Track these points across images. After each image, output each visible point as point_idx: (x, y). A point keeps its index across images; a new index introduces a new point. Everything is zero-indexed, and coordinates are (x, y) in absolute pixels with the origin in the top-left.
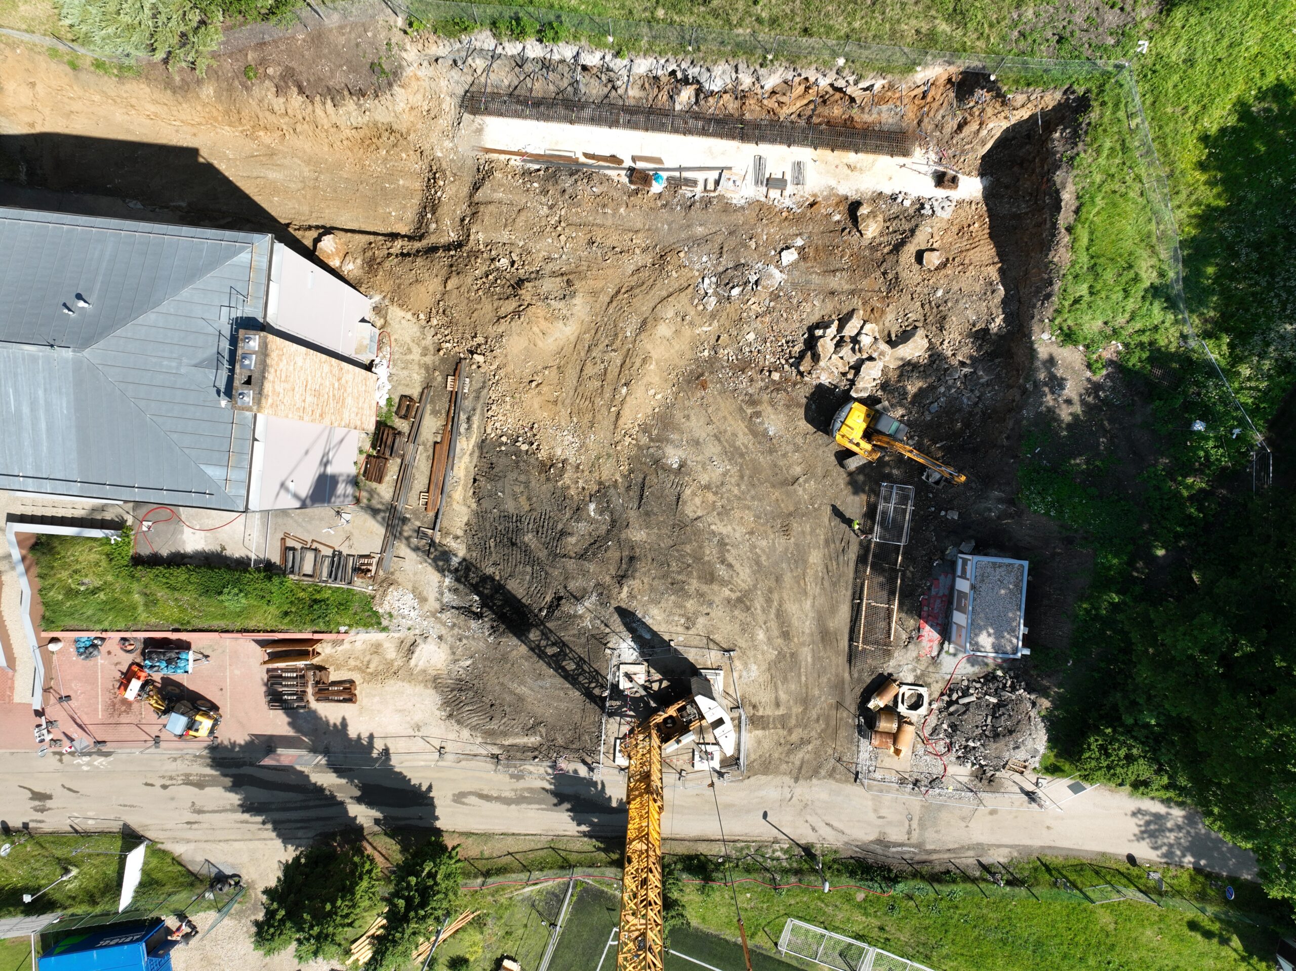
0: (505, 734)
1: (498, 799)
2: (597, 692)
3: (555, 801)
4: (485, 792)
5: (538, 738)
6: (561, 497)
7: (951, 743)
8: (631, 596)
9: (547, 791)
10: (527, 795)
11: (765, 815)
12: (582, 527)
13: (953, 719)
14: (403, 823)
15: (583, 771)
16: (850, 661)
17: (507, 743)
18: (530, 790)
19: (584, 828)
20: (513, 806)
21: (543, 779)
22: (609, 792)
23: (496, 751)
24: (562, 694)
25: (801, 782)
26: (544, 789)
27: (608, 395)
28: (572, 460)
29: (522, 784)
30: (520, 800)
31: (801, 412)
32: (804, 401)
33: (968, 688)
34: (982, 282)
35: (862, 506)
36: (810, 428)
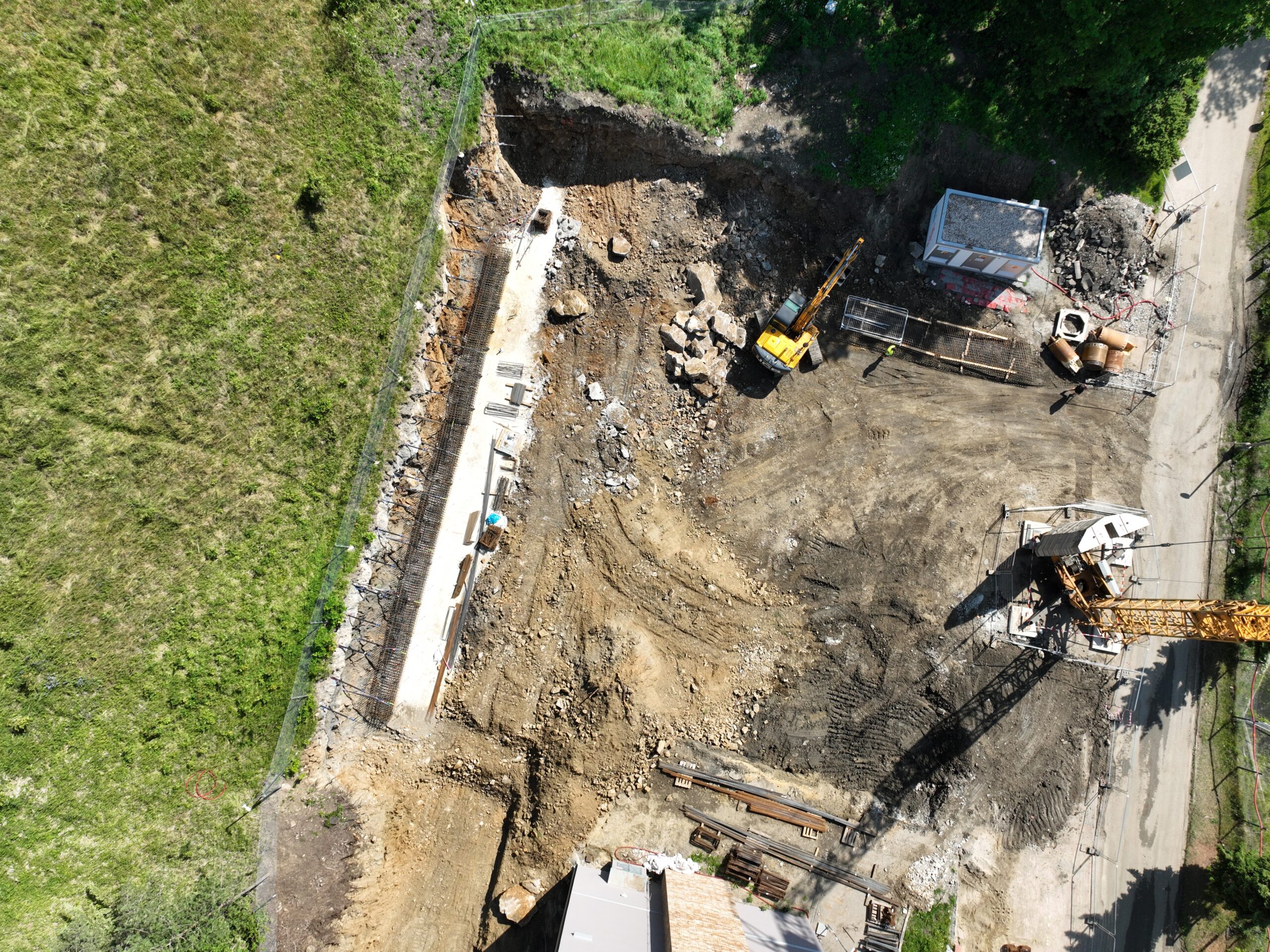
0: (1077, 775)
1: (1150, 794)
2: (1038, 663)
3: (1156, 727)
4: (1142, 808)
5: (1084, 737)
6: (816, 674)
7: (1120, 292)
8: (934, 610)
9: (1144, 735)
10: (1147, 759)
11: (1185, 496)
12: (852, 655)
13: (1096, 287)
14: (1173, 912)
15: (1125, 691)
16: (1025, 385)
17: (1087, 774)
18: (1142, 754)
19: (1189, 698)
20: (1160, 777)
21: (1130, 737)
22: (1150, 665)
23: (1095, 788)
24: (1038, 703)
25: (1151, 453)
26: (1142, 738)
27: (714, 607)
28: (777, 656)
29: (1135, 764)
30: (1153, 768)
31: (754, 402)
32: (742, 397)
33: (1064, 268)
34: (649, 200)
35: (861, 352)
36: (772, 394)
